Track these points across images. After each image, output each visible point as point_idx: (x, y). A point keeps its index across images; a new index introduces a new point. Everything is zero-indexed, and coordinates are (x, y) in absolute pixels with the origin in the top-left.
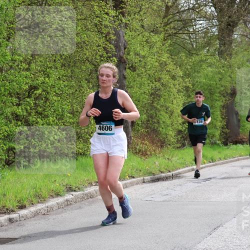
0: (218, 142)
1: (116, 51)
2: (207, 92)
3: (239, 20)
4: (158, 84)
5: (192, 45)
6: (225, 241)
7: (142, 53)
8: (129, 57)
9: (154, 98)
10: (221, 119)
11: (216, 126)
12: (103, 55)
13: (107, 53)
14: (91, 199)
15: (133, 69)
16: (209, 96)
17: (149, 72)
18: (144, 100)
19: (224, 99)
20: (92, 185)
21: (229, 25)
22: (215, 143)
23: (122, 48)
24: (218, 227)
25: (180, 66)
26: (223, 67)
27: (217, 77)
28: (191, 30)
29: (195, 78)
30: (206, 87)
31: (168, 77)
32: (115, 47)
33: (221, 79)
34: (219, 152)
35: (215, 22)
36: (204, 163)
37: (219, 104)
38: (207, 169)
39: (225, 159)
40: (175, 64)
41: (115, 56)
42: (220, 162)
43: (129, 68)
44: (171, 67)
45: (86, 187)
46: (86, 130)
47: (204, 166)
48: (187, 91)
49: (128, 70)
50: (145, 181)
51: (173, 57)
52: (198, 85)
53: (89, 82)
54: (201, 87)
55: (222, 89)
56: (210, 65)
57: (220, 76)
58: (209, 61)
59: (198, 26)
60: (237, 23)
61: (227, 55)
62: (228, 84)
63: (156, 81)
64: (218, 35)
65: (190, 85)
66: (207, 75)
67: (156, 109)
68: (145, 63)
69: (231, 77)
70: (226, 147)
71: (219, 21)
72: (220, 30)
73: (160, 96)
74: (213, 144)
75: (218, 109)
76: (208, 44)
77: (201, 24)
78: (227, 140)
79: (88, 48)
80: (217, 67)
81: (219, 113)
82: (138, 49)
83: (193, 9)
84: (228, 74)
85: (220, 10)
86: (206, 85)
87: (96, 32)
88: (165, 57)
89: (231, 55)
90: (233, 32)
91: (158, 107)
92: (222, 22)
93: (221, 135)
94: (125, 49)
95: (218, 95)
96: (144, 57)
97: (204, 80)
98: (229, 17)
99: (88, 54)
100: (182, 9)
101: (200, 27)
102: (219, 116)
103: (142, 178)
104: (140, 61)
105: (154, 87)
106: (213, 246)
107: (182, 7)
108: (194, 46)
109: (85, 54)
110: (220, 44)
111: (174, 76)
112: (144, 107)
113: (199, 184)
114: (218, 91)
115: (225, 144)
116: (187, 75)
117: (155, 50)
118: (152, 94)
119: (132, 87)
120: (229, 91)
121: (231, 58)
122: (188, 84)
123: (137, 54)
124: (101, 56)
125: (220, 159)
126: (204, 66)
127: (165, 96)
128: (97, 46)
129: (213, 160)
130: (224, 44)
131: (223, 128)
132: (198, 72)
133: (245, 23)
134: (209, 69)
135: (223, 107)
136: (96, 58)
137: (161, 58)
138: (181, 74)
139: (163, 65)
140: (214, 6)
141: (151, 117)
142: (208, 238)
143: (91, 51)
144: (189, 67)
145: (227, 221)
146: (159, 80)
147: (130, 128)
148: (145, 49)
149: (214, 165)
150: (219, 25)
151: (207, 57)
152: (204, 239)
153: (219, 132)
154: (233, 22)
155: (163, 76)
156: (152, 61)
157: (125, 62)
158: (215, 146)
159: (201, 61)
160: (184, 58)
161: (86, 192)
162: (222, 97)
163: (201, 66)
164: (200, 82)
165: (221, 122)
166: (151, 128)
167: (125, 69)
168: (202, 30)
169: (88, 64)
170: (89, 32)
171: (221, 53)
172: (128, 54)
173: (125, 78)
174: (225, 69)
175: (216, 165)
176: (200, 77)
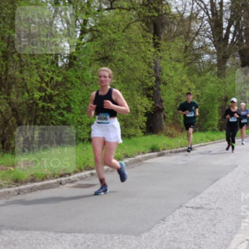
0: (216, 129)
1: (155, 73)
2: (210, 98)
3: (230, 55)
4: (180, 94)
5: (201, 70)
7: (170, 74)
8: (162, 77)
9: (177, 102)
10: (218, 115)
11: (215, 119)
13: (149, 74)
15: (165, 84)
16: (211, 101)
17: (175, 86)
18: (172, 103)
19: (220, 103)
20: (140, 154)
21: (224, 58)
23: (158, 71)
24: (217, 180)
25: (193, 83)
26: (220, 83)
27: (216, 89)
28: (201, 61)
29: (203, 90)
30: (209, 96)
32: (154, 71)
33: (218, 91)
34: (217, 135)
35: (215, 56)
36: (208, 142)
37: (217, 106)
38: (210, 145)
39: (221, 139)
40: (191, 81)
41: (154, 76)
42: (217, 141)
43: (163, 83)
44: (188, 83)
45: (136, 155)
46: (136, 121)
48: (198, 98)
49: (162, 85)
50: (172, 152)
51: (189, 77)
53: (138, 92)
54: (206, 95)
55: (219, 97)
56: (212, 82)
57: (218, 89)
58: (211, 79)
59: (204, 58)
60: (229, 57)
61: (223, 76)
62: (223, 94)
63: (179, 92)
64: (217, 64)
65: (200, 94)
66: (210, 88)
68: (172, 80)
69: (225, 90)
70: (221, 132)
71: (217, 55)
72: (218, 61)
74: (214, 130)
75: (216, 109)
76: (211, 69)
77: (207, 57)
78: (222, 128)
79: (138, 71)
80: (216, 84)
81: (217, 111)
82: (168, 72)
83: (202, 47)
84: (223, 87)
85: (218, 49)
86: (209, 94)
87: (142, 61)
88: (185, 77)
89: (225, 76)
90: (226, 62)
92: (220, 56)
93: (218, 125)
94: (160, 72)
95: (217, 100)
96: (172, 77)
97: (208, 92)
98: (224, 53)
100: (195, 48)
101: (206, 59)
102: (217, 113)
103: (170, 150)
104: (169, 79)
105: (177, 95)
107: (195, 46)
109: (136, 75)
110: (218, 69)
112: (171, 107)
114: (217, 98)
115: (221, 130)
116: (198, 88)
117: (178, 72)
118: (176, 99)
120: (223, 98)
121: (225, 78)
122: (198, 94)
123: (167, 75)
124: (146, 76)
125: (218, 139)
126: (209, 82)
129: (213, 140)
130: (221, 69)
131: (219, 120)
132: (205, 86)
133: (234, 56)
134: (212, 84)
135: (220, 107)
137: (182, 78)
138: (194, 87)
139: (183, 82)
140: (215, 46)
144: (199, 83)
146: (181, 90)
147: (163, 120)
148: (172, 72)
150: (218, 58)
151: (210, 77)
152: (208, 187)
153: (217, 123)
154: (226, 56)
155: (183, 89)
156: (177, 80)
157: (160, 80)
158: (215, 132)
159: (207, 79)
160: (196, 78)
163: (207, 83)
164: (206, 93)
165: (218, 117)
166: (175, 120)
167: (160, 84)
168: (207, 61)
169: (138, 81)
171: (219, 75)
172: (162, 75)
173: (160, 89)
174: (222, 84)
175: (215, 143)
176: (206, 89)
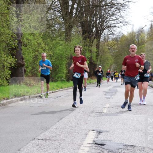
1: (17, 37)
2: (60, 57)
3: (74, 25)
4: (37, 53)
5: (53, 35)
6: (65, 124)
7: (30, 39)
8: (23, 40)
9: (35, 59)
10: (66, 70)
11: (63, 72)
12: (11, 39)
13: (13, 38)
14: (4, 106)
15: (25, 45)
16: (60, 59)
17: (33, 47)
18: (30, 60)
19: (67, 60)
20: (5, 99)
21: (70, 27)
22: (63, 80)
23: (20, 36)
25: (47, 45)
26: (67, 46)
27: (64, 50)
28: (53, 29)
29: (54, 50)
30: (59, 55)
31: (41, 50)
32: (17, 35)
33: (66, 51)
34: (65, 84)
35: (63, 25)
36: (58, 89)
37: (65, 62)
38: (59, 92)
39: (67, 87)
40: (45, 44)
41: (17, 40)
42: (65, 89)
43: (24, 45)
44: (43, 45)
45: (2, 100)
46: (3, 74)
47: (58, 90)
48: (51, 56)
49: (23, 46)
50: (30, 97)
51: (44, 41)
52: (56, 54)
53: (4, 51)
54: (57, 55)
55: (66, 56)
56: (61, 45)
57: (65, 50)
58: (60, 43)
59: (56, 27)
60: (73, 26)
61: (69, 40)
62: (69, 54)
63: (36, 52)
64: (65, 31)
65: (52, 54)
66: (60, 49)
67: (36, 64)
68: (31, 43)
69: (70, 51)
70: (68, 82)
71: (65, 25)
72: (66, 29)
73: (38, 59)
74: (62, 81)
75: (64, 65)
76: (60, 35)
77: (57, 26)
78: (69, 79)
79: (4, 35)
80: (64, 46)
81: (65, 66)
82: (28, 37)
83: (53, 19)
84: (69, 49)
85: (66, 20)
86: (59, 54)
87: (7, 28)
88: (40, 41)
89: (70, 40)
90: (71, 30)
91: (37, 63)
92: (66, 25)
93: (66, 76)
94: (21, 36)
95: (64, 58)
96: (30, 40)
97: (58, 52)
98: (70, 23)
99: (4, 38)
100: (49, 19)
102: (65, 68)
103: (29, 96)
104: (29, 42)
105: (35, 54)
106: (60, 127)
107: (49, 18)
108: (54, 36)
109: (3, 38)
110: (65, 35)
111: (44, 49)
112: (30, 63)
113: (55, 99)
114: (64, 56)
115: (68, 81)
116: (51, 49)
117: (36, 37)
118: (34, 57)
119: (25, 54)
120: (70, 57)
121: (70, 42)
122: (51, 53)
123: (27, 39)
124: (10, 39)
125: (65, 87)
126: (58, 45)
127: (40, 58)
128: (8, 35)
129: (62, 88)
130: (68, 35)
131: (67, 73)
132: (56, 48)
133: (77, 26)
134: (61, 46)
135: (67, 64)
136: (8, 40)
137: (38, 41)
138: (48, 48)
139: (39, 44)
140: (63, 18)
141: (34, 68)
142: (58, 123)
143: (5, 37)
144: (51, 46)
145: (66, 116)
146: (38, 51)
147: (24, 73)
148: (31, 37)
149: (62, 90)
150: (65, 27)
151: (60, 41)
152: (55, 124)
153: (65, 75)
154: (71, 26)
155: (39, 49)
156: (34, 42)
157: (21, 42)
158: (63, 82)
159: (57, 43)
160: (49, 41)
161: (2, 102)
162: (66, 59)
163: (57, 45)
164: (57, 53)
166: (33, 73)
167: (22, 46)
168: (57, 29)
169: (4, 43)
170: (4, 28)
171: (66, 40)
172: (23, 39)
173: (21, 50)
174: (68, 47)
175: (63, 90)
176: (57, 50)
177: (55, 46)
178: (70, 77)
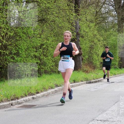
0: (117, 67)
1: (75, 30)
2: (113, 47)
4: (93, 43)
7: (86, 31)
8: (81, 32)
9: (91, 49)
10: (119, 58)
11: (116, 60)
13: (72, 31)
15: (83, 37)
16: (113, 48)
17: (89, 38)
18: (87, 50)
21: (122, 19)
22: (116, 68)
23: (78, 29)
25: (102, 36)
28: (106, 21)
29: (108, 41)
30: (112, 45)
31: (97, 40)
32: (75, 28)
34: (118, 71)
35: (116, 18)
36: (112, 76)
38: (113, 78)
39: (120, 74)
40: (100, 35)
41: (75, 32)
44: (98, 36)
45: (63, 85)
47: (111, 77)
49: (80, 38)
50: (87, 83)
51: (99, 32)
54: (110, 45)
56: (114, 36)
58: (114, 34)
59: (109, 20)
61: (121, 31)
63: (92, 42)
64: (118, 23)
66: (113, 40)
67: (92, 53)
68: (88, 35)
70: (121, 69)
71: (118, 18)
72: (118, 21)
73: (93, 48)
74: (115, 68)
76: (113, 27)
78: (121, 66)
79: (64, 29)
82: (85, 29)
83: (107, 13)
85: (118, 13)
86: (113, 44)
87: (67, 22)
88: (96, 32)
89: (123, 31)
94: (79, 29)
96: (87, 32)
97: (112, 42)
98: (122, 16)
100: (103, 13)
101: (110, 20)
104: (85, 34)
105: (91, 44)
107: (103, 12)
108: (108, 28)
110: (118, 27)
111: (99, 40)
112: (87, 53)
113: (110, 84)
116: (105, 40)
117: (92, 29)
118: (90, 47)
119: (82, 44)
121: (123, 33)
122: (105, 43)
123: (84, 31)
125: (118, 74)
126: (112, 36)
127: (95, 48)
129: (115, 74)
130: (120, 27)
131: (119, 61)
132: (109, 38)
137: (94, 33)
138: (102, 39)
139: (95, 35)
140: (116, 11)
141: (90, 57)
142: (113, 106)
144: (105, 36)
146: (93, 42)
147: (81, 61)
148: (88, 29)
149: (116, 77)
151: (113, 32)
152: (112, 106)
153: (118, 63)
155: (95, 40)
156: (90, 34)
157: (79, 34)
159: (111, 34)
160: (103, 33)
163: (110, 36)
164: (110, 43)
165: (119, 59)
166: (90, 61)
167: (79, 37)
170: (65, 22)
171: (119, 31)
172: (81, 31)
173: (79, 41)
175: (116, 76)
176: (110, 40)
177: (108, 37)
178: (122, 65)
